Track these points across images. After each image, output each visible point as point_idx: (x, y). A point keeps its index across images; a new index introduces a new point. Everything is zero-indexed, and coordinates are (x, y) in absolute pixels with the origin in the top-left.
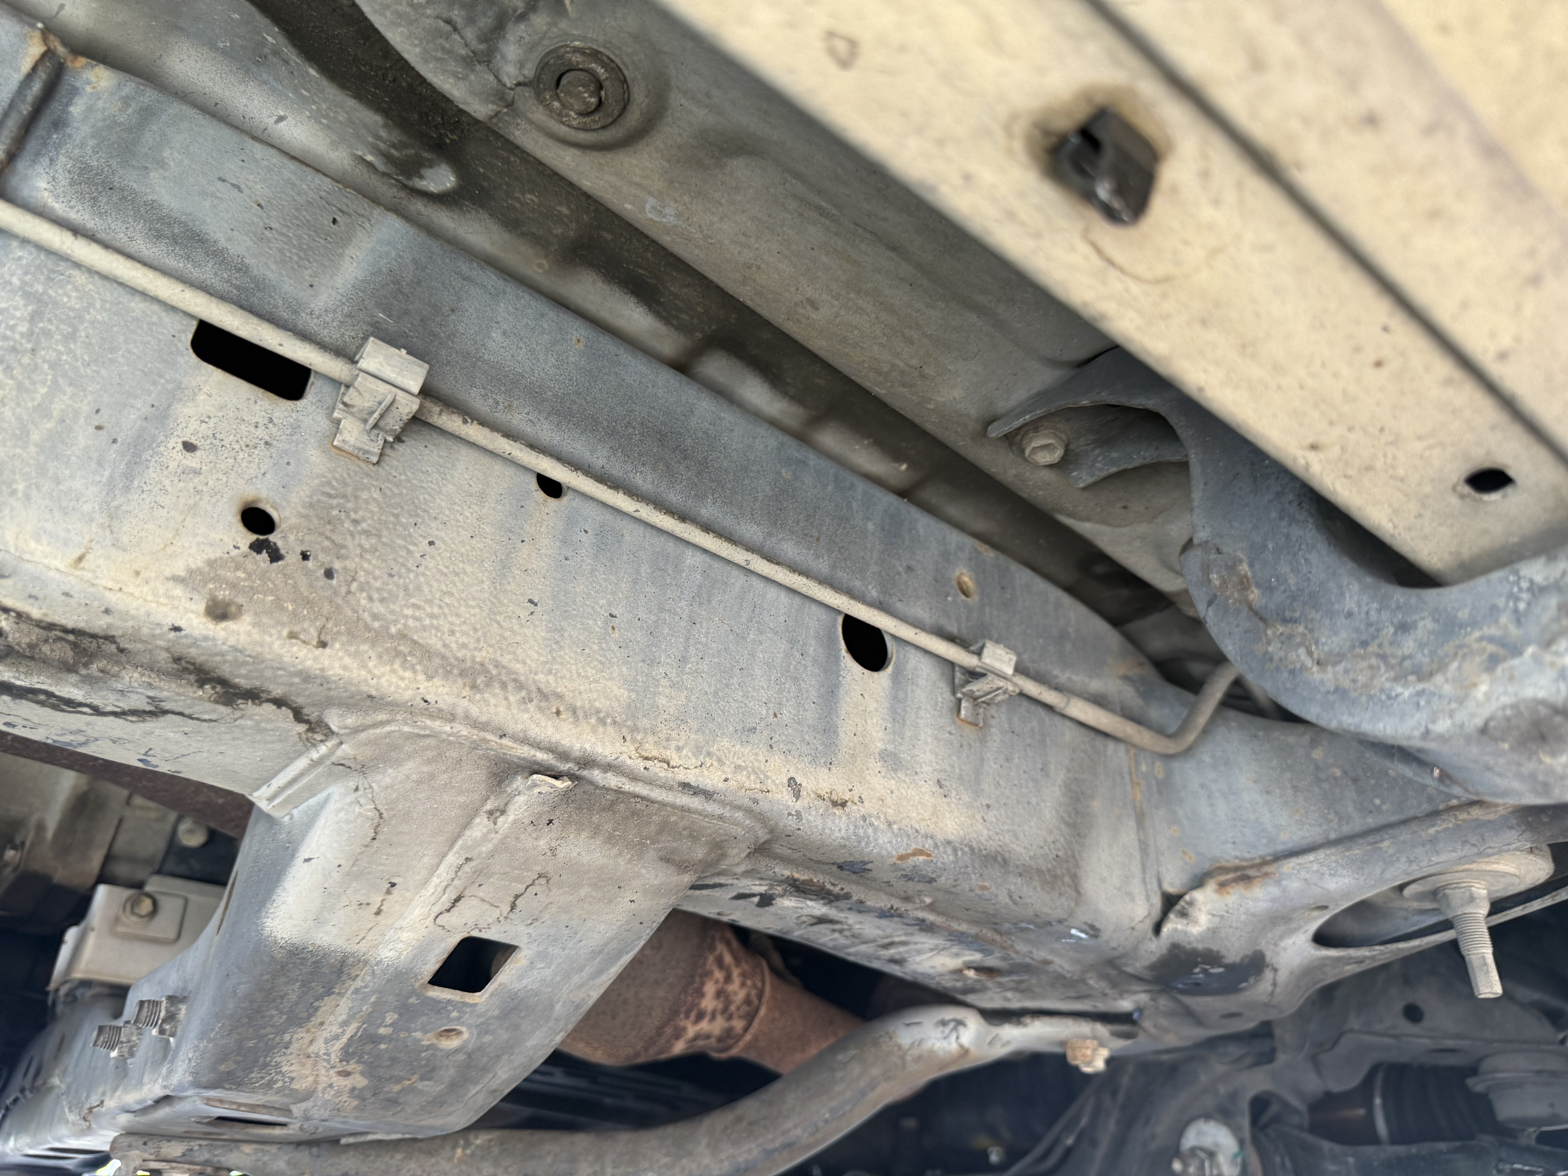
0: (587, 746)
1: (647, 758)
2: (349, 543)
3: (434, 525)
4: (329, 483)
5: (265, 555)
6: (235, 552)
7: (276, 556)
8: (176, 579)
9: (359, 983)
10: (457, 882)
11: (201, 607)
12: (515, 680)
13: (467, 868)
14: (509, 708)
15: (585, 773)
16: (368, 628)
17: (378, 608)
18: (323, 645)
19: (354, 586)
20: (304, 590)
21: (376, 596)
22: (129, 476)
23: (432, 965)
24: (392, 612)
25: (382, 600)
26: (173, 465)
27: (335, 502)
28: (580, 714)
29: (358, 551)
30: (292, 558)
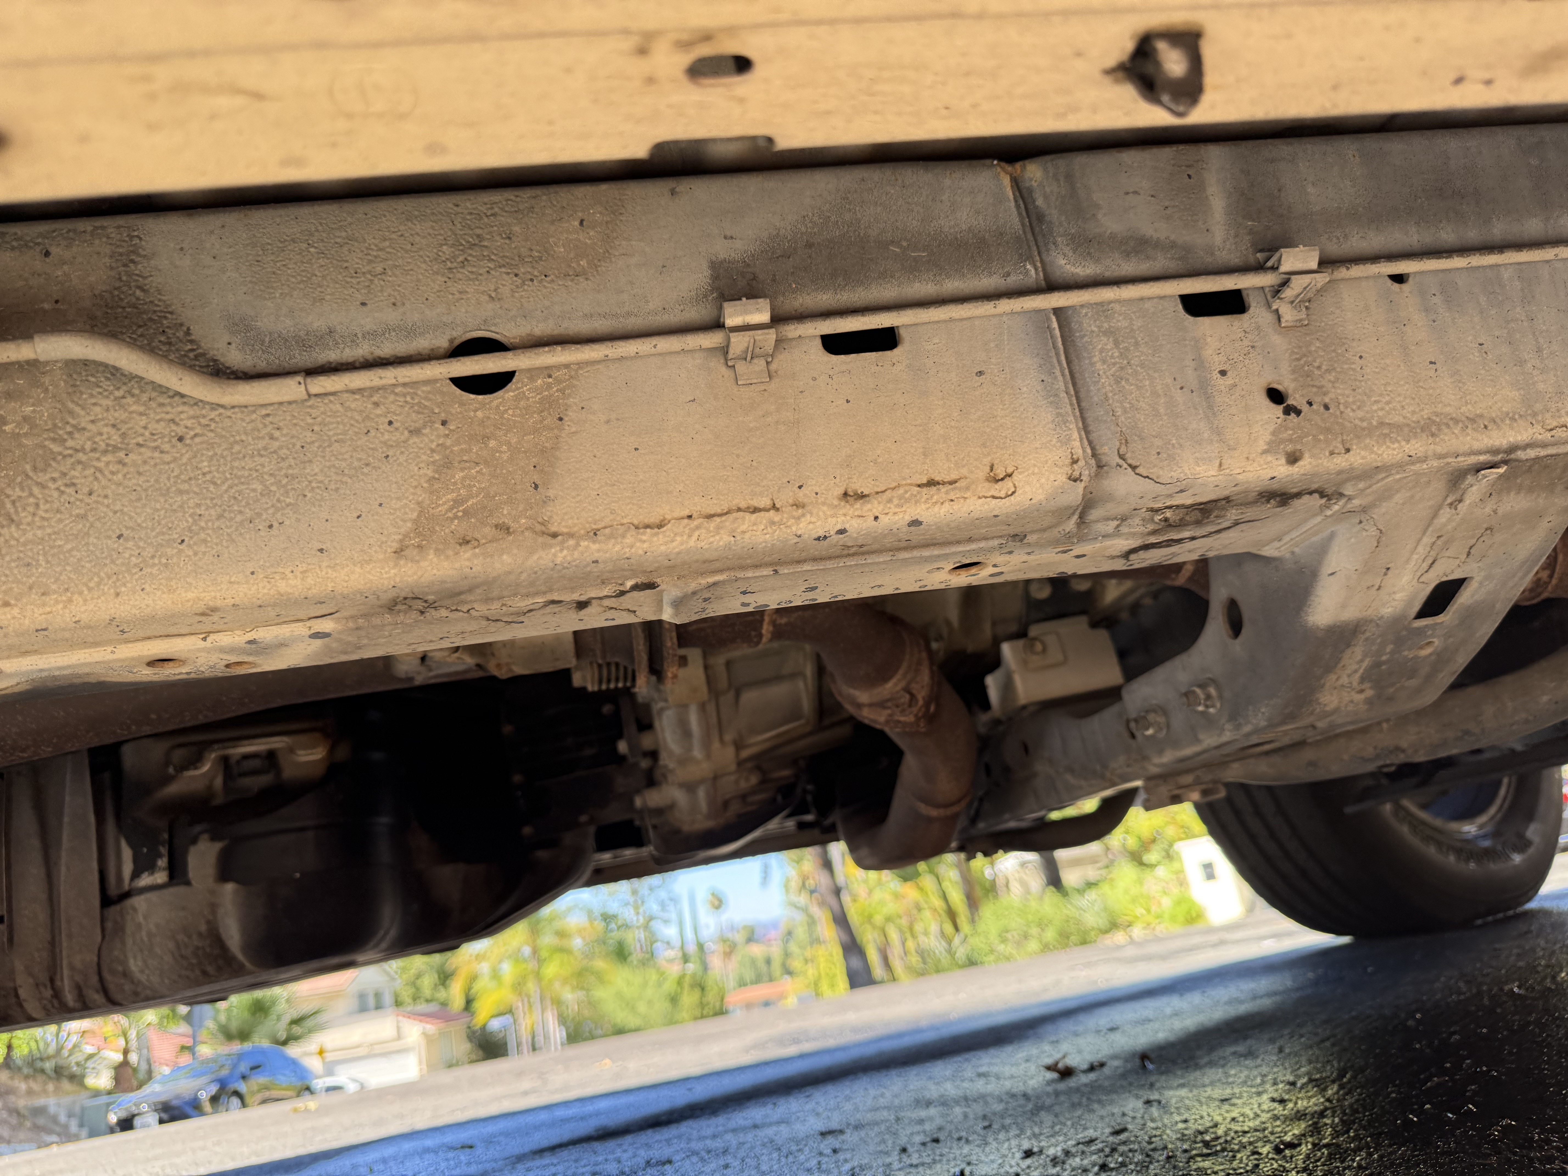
0: (1511, 439)
1: (1551, 430)
2: (1323, 383)
3: (1354, 344)
4: (1293, 352)
5: (1293, 415)
6: (1279, 421)
7: (1298, 412)
8: (1265, 452)
9: (1368, 634)
10: (1432, 553)
11: (1283, 461)
12: (1452, 419)
13: (1439, 542)
14: (1457, 438)
15: (1513, 456)
16: (1363, 429)
17: (1360, 414)
18: (1348, 450)
19: (1341, 407)
20: (1320, 423)
21: (1354, 407)
22: (1210, 407)
23: (1417, 607)
24: (1367, 412)
25: (1359, 408)
26: (1223, 388)
27: (1302, 362)
28: (1498, 420)
29: (1330, 385)
30: (1305, 408)
